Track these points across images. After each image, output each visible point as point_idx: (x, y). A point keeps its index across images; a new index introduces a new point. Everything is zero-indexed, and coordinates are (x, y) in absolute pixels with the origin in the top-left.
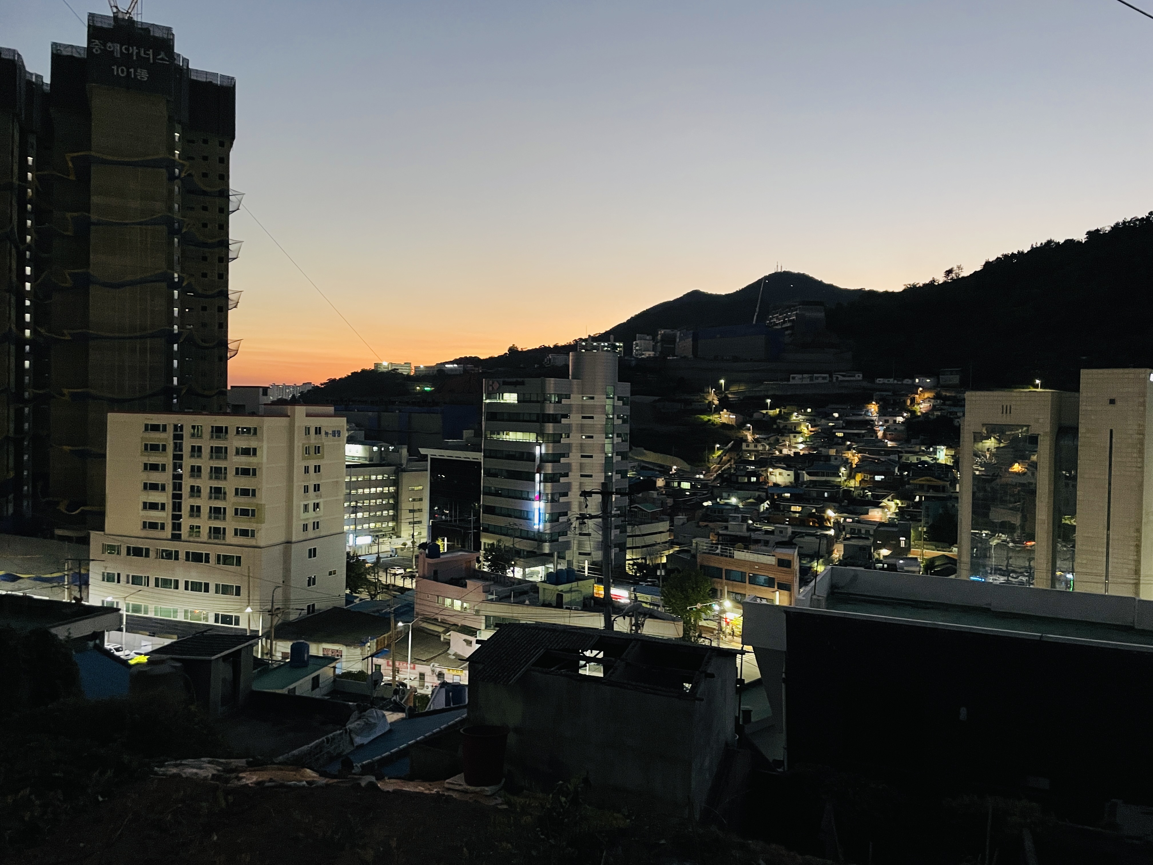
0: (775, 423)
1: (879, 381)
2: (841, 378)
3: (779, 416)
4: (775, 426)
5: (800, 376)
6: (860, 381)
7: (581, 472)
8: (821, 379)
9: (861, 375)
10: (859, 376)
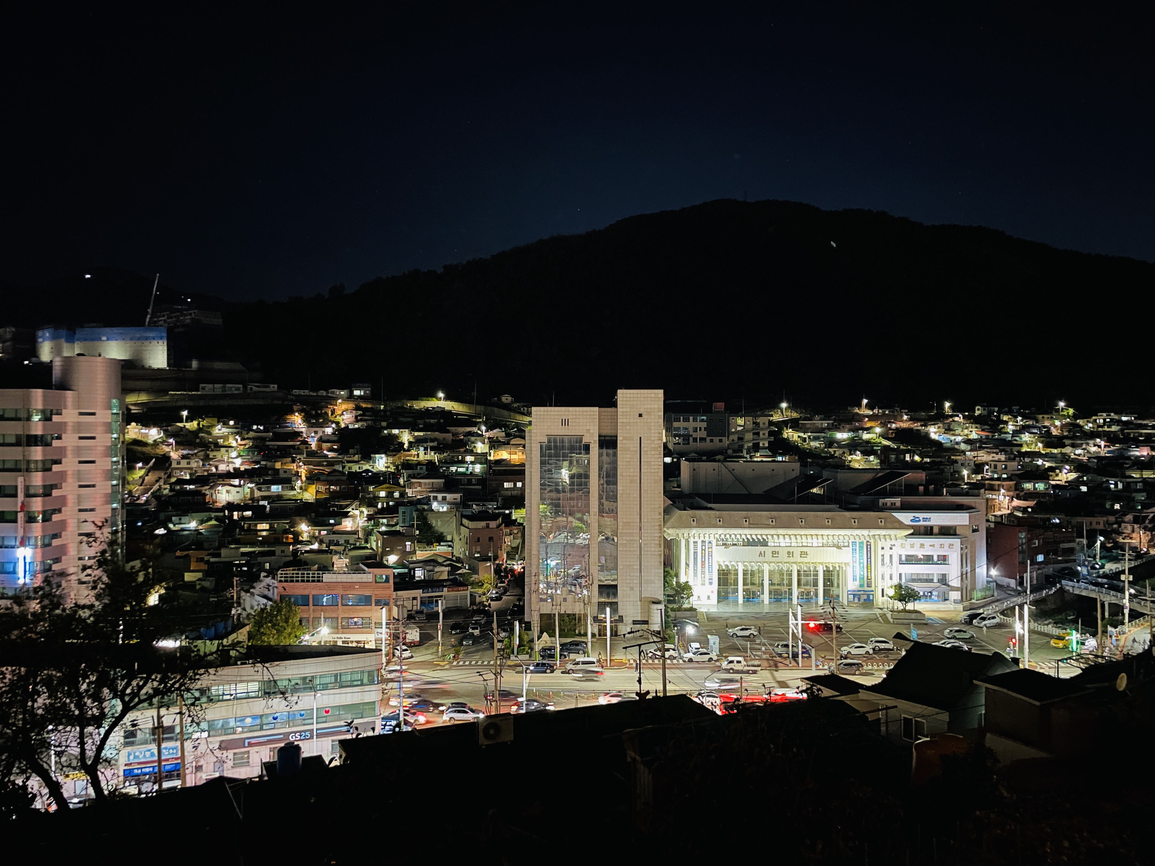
0: (198, 437)
1: (296, 392)
2: (255, 389)
3: (200, 430)
4: (198, 441)
5: (211, 386)
6: (274, 392)
7: (79, 506)
8: (234, 388)
9: (276, 386)
10: (274, 387)
